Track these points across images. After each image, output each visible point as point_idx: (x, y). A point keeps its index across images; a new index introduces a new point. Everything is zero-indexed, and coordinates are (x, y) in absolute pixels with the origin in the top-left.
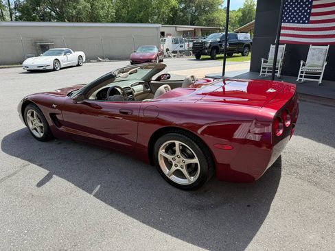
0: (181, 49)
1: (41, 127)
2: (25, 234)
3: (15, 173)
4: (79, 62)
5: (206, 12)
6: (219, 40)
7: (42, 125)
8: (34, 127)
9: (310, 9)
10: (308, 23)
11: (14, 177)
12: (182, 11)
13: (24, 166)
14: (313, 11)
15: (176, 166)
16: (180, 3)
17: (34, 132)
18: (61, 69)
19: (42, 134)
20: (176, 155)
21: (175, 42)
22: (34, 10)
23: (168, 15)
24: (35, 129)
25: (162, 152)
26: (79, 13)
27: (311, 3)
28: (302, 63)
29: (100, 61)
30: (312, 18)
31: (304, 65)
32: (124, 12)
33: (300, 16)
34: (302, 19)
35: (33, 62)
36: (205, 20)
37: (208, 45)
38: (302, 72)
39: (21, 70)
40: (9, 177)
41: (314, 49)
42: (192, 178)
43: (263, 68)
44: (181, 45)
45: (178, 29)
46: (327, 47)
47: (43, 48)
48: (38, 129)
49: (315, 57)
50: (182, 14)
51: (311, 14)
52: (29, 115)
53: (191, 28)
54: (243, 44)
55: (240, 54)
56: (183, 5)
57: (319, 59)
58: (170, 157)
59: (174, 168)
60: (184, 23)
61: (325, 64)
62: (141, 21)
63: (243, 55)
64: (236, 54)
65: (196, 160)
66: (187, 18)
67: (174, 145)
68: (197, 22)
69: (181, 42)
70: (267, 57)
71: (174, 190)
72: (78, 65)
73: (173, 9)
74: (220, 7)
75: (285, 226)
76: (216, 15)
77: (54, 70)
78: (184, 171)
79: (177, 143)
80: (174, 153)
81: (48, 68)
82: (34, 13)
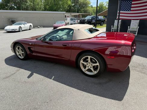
0: (74, 23)
1: (23, 54)
2: (27, 97)
3: (14, 73)
4: (30, 28)
5: (84, 7)
6: (91, 19)
7: (23, 53)
8: (19, 54)
9: (131, 5)
10: (130, 11)
11: (15, 75)
12: (73, 6)
13: (18, 70)
14: (132, 6)
15: (88, 67)
16: (72, 3)
17: (19, 56)
18: (22, 31)
19: (23, 57)
20: (88, 62)
21: (72, 20)
22: (6, 5)
23: (67, 8)
24: (20, 55)
25: (82, 61)
26: (27, 7)
27: (131, 3)
28: (129, 27)
29: (39, 28)
30: (132, 9)
31: (129, 28)
32: (48, 7)
33: (127, 8)
34: (127, 9)
35: (9, 28)
36: (83, 11)
37: (86, 21)
38: (129, 31)
39: (4, 31)
40: (12, 75)
41: (133, 22)
42: (95, 72)
43: (112, 30)
44: (74, 21)
45: (72, 14)
46: (139, 21)
47: (13, 22)
48: (21, 55)
49: (134, 25)
50: (73, 8)
51: (131, 7)
52: (17, 49)
53: (77, 14)
54: (101, 20)
55: (99, 25)
56: (73, 4)
57: (135, 26)
58: (85, 63)
59: (87, 68)
60: (74, 12)
61: (138, 27)
62: (55, 11)
63: (101, 25)
64: (98, 25)
65: (98, 64)
66: (75, 10)
67: (88, 58)
68: (80, 12)
69: (74, 20)
70: (113, 25)
71: (87, 77)
72: (30, 29)
73: (69, 6)
74: (89, 5)
75: (136, 89)
76: (88, 8)
77: (19, 31)
78: (92, 69)
79: (89, 57)
80: (87, 61)
81: (16, 30)
82: (6, 7)
